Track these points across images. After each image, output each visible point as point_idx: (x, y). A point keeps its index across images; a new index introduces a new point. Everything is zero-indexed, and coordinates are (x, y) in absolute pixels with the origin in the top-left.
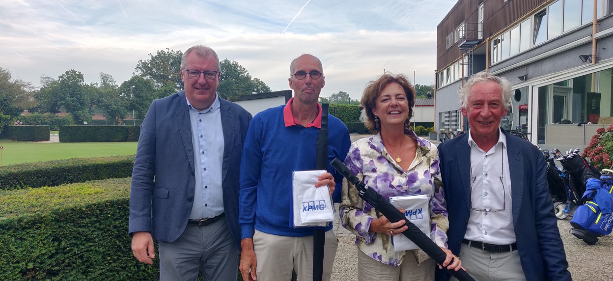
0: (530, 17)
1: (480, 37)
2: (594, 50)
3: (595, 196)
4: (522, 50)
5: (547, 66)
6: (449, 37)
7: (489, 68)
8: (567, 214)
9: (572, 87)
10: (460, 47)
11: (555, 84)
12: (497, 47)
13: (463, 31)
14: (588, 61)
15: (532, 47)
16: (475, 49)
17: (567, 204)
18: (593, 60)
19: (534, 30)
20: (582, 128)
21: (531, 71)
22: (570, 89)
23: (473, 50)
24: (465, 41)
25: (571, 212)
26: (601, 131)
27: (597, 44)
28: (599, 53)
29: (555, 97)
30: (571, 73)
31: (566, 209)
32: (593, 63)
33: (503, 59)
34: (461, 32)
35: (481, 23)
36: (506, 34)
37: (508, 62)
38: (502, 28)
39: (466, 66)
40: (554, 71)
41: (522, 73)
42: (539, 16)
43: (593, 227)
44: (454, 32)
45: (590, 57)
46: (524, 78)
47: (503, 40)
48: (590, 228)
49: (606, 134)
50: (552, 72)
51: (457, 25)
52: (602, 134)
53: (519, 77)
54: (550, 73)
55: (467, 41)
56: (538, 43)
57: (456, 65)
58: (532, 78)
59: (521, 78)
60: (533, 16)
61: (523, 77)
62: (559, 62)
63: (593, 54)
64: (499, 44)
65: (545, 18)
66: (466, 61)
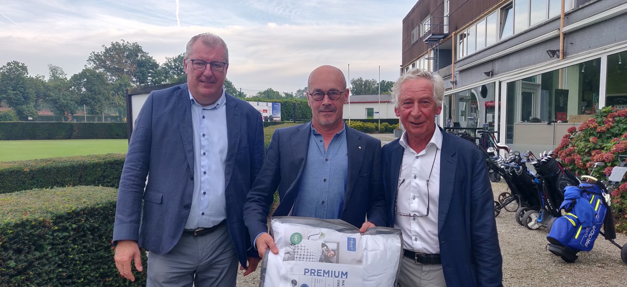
0: (497, 10)
1: (446, 31)
2: (561, 44)
3: (574, 207)
4: (489, 45)
5: (513, 61)
6: (415, 31)
7: (455, 63)
8: (541, 225)
9: (540, 83)
10: (426, 41)
11: (523, 80)
12: (463, 41)
13: (428, 24)
14: (555, 56)
15: (499, 41)
16: (441, 43)
17: (541, 212)
18: (561, 55)
19: (501, 24)
20: (551, 127)
21: (497, 66)
22: (539, 85)
23: (439, 45)
24: (431, 35)
25: (546, 222)
26: (572, 130)
27: (564, 38)
28: (566, 48)
29: (522, 94)
30: (539, 68)
31: (540, 218)
32: (560, 59)
33: (469, 54)
34: (426, 26)
35: (447, 16)
36: (473, 28)
37: (474, 57)
38: (468, 22)
39: (432, 61)
40: (521, 67)
41: (488, 68)
42: (506, 9)
43: (572, 243)
44: (419, 26)
45: (557, 52)
46: (490, 74)
47: (468, 34)
48: (569, 244)
49: (577, 134)
50: (518, 68)
51: (422, 18)
52: (573, 134)
53: (485, 73)
54: (516, 68)
55: (433, 35)
56: (505, 37)
57: (422, 60)
58: (498, 73)
59: (488, 74)
60: (499, 9)
61: (490, 72)
62: (526, 56)
63: (561, 49)
64: (465, 39)
65: (511, 11)
66: (432, 55)
